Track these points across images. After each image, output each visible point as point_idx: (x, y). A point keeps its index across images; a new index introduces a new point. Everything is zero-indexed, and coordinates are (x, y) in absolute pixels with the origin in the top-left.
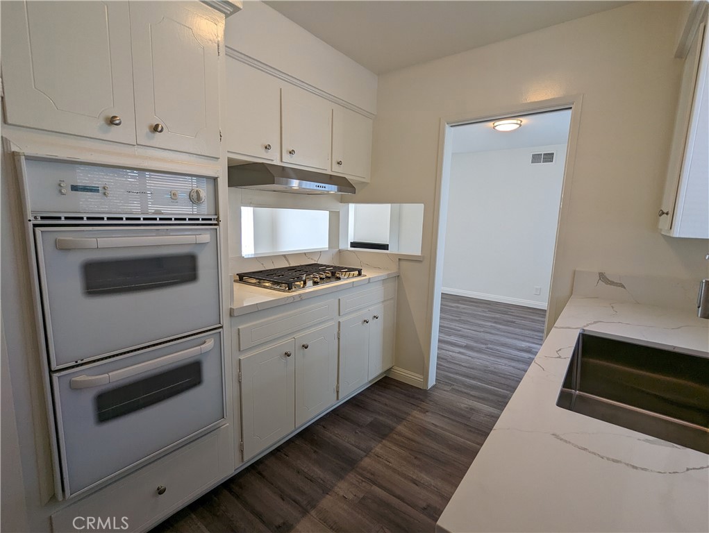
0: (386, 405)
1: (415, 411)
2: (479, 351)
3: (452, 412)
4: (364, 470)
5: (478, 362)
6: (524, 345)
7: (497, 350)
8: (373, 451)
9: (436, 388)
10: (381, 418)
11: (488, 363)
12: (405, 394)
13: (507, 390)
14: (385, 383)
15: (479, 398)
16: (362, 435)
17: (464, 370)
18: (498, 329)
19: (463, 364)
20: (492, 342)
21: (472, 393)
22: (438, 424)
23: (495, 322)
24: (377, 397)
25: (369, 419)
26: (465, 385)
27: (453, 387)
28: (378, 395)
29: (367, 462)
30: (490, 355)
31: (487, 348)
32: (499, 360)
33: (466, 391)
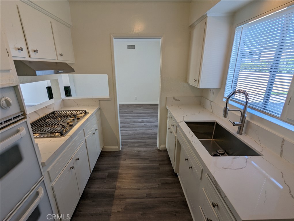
0: (109, 164)
1: (121, 162)
2: (128, 127)
3: (134, 156)
4: (118, 196)
5: (130, 132)
6: (140, 120)
7: (134, 125)
8: (117, 186)
9: (123, 148)
10: (110, 171)
11: (134, 131)
12: (114, 156)
13: (145, 139)
14: (103, 155)
15: (139, 146)
16: (108, 182)
17: (128, 137)
18: (129, 116)
19: (126, 134)
20: (131, 122)
21: (136, 145)
22: (132, 163)
23: (127, 113)
24: (103, 162)
25: (107, 174)
26: (131, 143)
27: (128, 145)
28: (103, 161)
29: (117, 192)
30: (132, 128)
31: (130, 125)
32: (136, 129)
33: (133, 145)
